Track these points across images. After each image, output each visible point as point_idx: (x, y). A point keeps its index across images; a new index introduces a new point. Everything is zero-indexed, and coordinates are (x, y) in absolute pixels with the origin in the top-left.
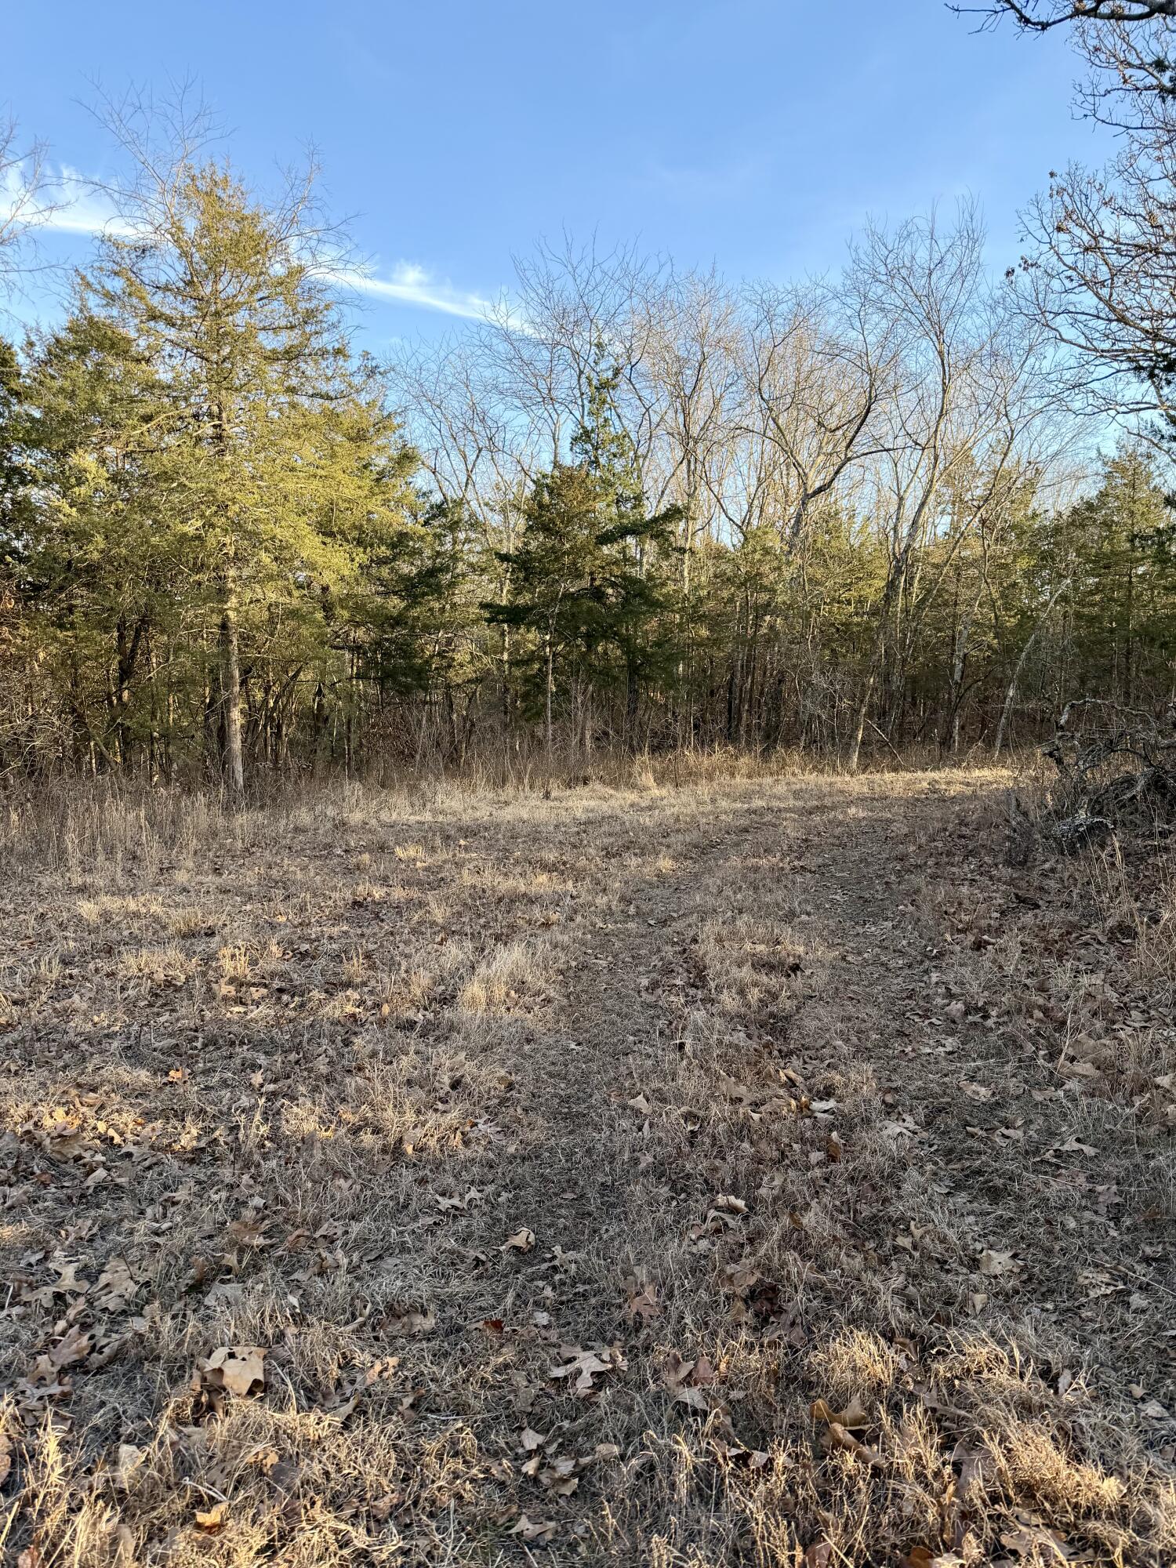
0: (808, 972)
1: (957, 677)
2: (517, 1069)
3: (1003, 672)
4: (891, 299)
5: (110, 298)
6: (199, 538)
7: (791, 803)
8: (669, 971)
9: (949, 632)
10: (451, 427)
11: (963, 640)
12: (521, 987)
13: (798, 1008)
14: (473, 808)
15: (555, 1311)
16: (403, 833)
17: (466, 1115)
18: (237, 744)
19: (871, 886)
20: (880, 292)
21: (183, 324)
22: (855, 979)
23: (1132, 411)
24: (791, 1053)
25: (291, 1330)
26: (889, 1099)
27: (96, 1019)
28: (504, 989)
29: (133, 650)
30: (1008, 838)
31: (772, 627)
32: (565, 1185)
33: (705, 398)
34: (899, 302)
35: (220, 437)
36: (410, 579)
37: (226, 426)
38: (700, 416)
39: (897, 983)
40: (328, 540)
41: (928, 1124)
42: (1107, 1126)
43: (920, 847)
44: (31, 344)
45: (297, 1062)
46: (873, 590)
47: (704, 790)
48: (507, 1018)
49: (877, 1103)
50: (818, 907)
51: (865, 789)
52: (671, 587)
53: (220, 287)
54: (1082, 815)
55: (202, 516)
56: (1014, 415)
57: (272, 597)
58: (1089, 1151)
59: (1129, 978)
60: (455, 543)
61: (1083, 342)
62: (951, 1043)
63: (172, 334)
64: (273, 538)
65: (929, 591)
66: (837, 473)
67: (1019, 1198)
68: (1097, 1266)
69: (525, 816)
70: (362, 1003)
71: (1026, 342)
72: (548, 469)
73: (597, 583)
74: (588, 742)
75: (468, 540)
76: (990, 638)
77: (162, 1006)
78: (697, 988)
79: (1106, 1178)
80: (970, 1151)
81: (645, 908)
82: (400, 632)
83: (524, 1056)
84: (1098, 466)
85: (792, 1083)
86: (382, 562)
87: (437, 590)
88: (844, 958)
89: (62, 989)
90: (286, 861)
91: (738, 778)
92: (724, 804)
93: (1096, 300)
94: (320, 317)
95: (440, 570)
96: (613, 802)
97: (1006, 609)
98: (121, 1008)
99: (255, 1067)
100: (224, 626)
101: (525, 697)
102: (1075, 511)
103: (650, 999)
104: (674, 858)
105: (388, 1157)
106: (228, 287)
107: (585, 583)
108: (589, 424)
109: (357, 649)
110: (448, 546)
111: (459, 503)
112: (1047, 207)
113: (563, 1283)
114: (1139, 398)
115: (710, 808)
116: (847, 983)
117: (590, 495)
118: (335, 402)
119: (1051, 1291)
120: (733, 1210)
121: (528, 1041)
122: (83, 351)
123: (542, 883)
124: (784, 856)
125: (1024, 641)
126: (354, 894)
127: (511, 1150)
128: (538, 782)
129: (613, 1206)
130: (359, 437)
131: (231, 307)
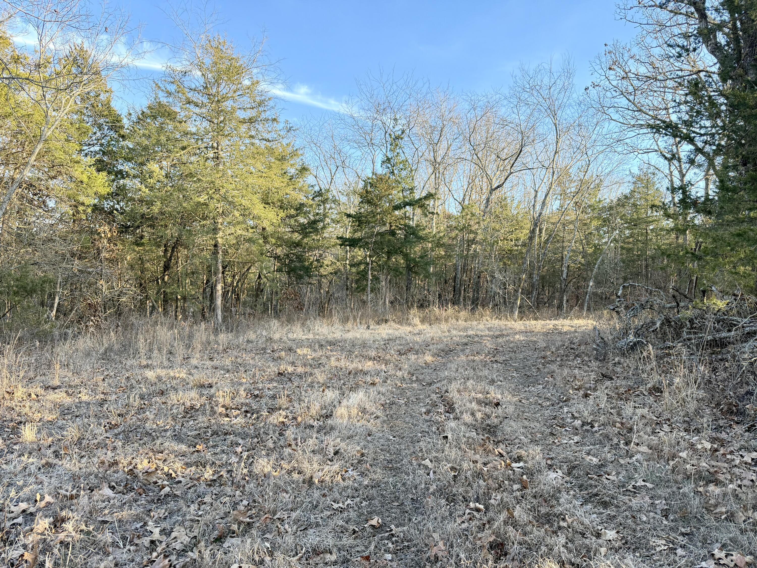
0: (504, 406)
1: (564, 276)
2: (365, 447)
3: (587, 274)
4: (532, 100)
5: (170, 94)
6: (205, 204)
7: (487, 332)
8: (435, 405)
9: (560, 255)
10: (324, 156)
11: (567, 258)
12: (364, 411)
13: (501, 422)
14: (333, 333)
15: (395, 553)
16: (300, 344)
17: (342, 467)
18: (219, 302)
19: (530, 369)
20: (526, 96)
21: (203, 105)
22: (527, 410)
23: (645, 152)
24: (499, 442)
25: (268, 559)
26: (549, 462)
27: (158, 423)
28: (356, 412)
29: (171, 257)
30: (595, 349)
31: (475, 251)
32: (393, 499)
33: (444, 145)
34: (535, 101)
35: (217, 158)
36: (304, 225)
37: (221, 153)
38: (441, 153)
39: (547, 413)
40: (267, 206)
41: (569, 474)
42: (657, 475)
43: (552, 352)
44: (130, 114)
45: (258, 442)
46: (523, 235)
47: (444, 326)
48: (359, 424)
49: (543, 463)
50: (505, 379)
51: (523, 328)
52: (427, 231)
53: (220, 90)
54: (631, 337)
55: (208, 194)
56: (590, 153)
57: (239, 232)
58: (649, 485)
59: (660, 410)
60: (325, 209)
61: (621, 120)
62: (576, 439)
63: (197, 110)
64: (240, 205)
65: (550, 236)
66: (506, 179)
67: (617, 507)
68: (658, 536)
69: (358, 337)
70: (287, 417)
71: (595, 120)
72: (370, 175)
73: (393, 228)
74: (387, 303)
75: (331, 208)
76: (580, 258)
77: (189, 418)
78: (450, 413)
79: (660, 497)
80: (591, 486)
81: (421, 377)
82: (299, 249)
83: (368, 442)
84: (630, 178)
85: (501, 455)
86: (291, 217)
87: (316, 231)
88: (520, 401)
89: (141, 410)
90: (244, 356)
91: (460, 322)
92: (454, 332)
93: (627, 101)
94: (266, 103)
95: (319, 221)
96: (400, 331)
97: (588, 245)
98: (170, 418)
99: (238, 444)
100: (216, 246)
101: (357, 281)
102: (619, 200)
103: (428, 418)
104: (433, 356)
105: (305, 485)
106: (224, 89)
107: (387, 227)
108: (389, 155)
109: (277, 257)
110: (321, 211)
111: (328, 191)
112: (604, 60)
113: (397, 541)
114: (648, 147)
115: (447, 334)
116: (523, 412)
117: (391, 188)
118: (271, 143)
119: (637, 548)
120: (478, 510)
121: (369, 435)
122: (155, 118)
123: (369, 365)
124: (486, 356)
125: (596, 260)
126: (279, 369)
127: (366, 483)
128: (363, 322)
129: (417, 508)
130: (282, 159)
131: (225, 98)
